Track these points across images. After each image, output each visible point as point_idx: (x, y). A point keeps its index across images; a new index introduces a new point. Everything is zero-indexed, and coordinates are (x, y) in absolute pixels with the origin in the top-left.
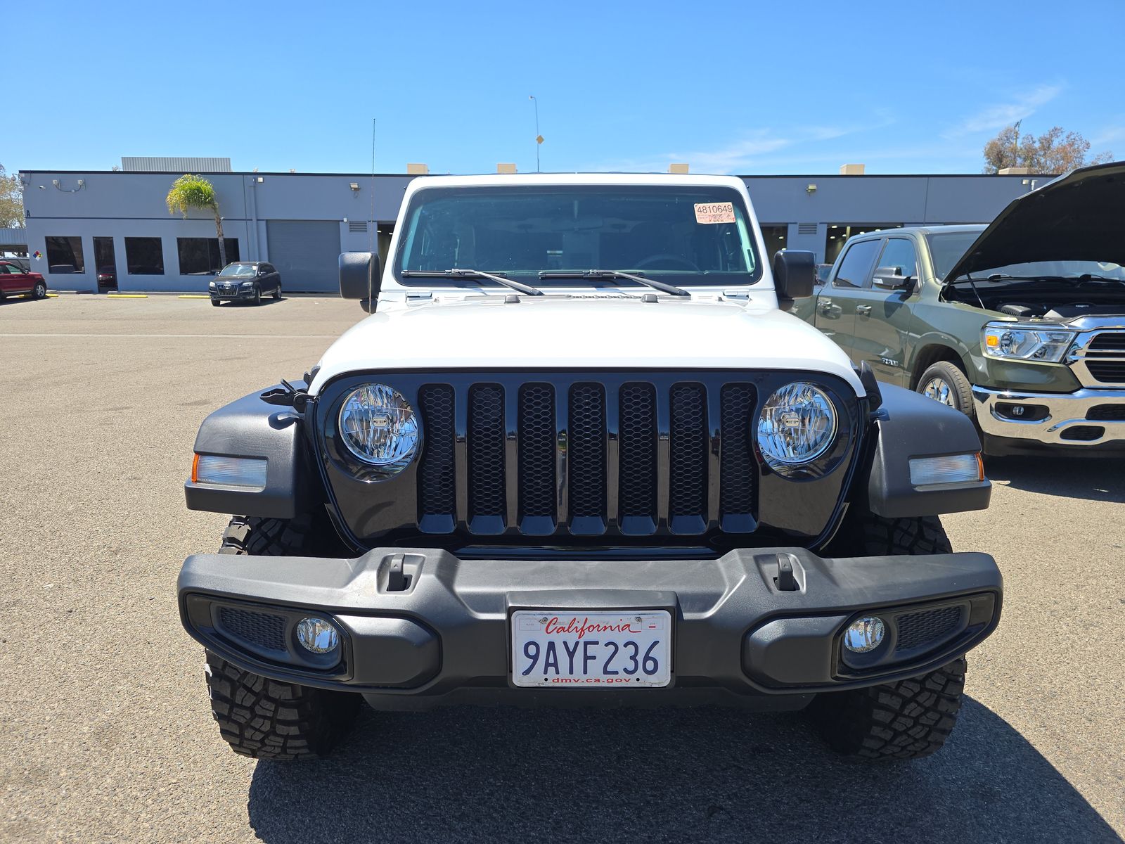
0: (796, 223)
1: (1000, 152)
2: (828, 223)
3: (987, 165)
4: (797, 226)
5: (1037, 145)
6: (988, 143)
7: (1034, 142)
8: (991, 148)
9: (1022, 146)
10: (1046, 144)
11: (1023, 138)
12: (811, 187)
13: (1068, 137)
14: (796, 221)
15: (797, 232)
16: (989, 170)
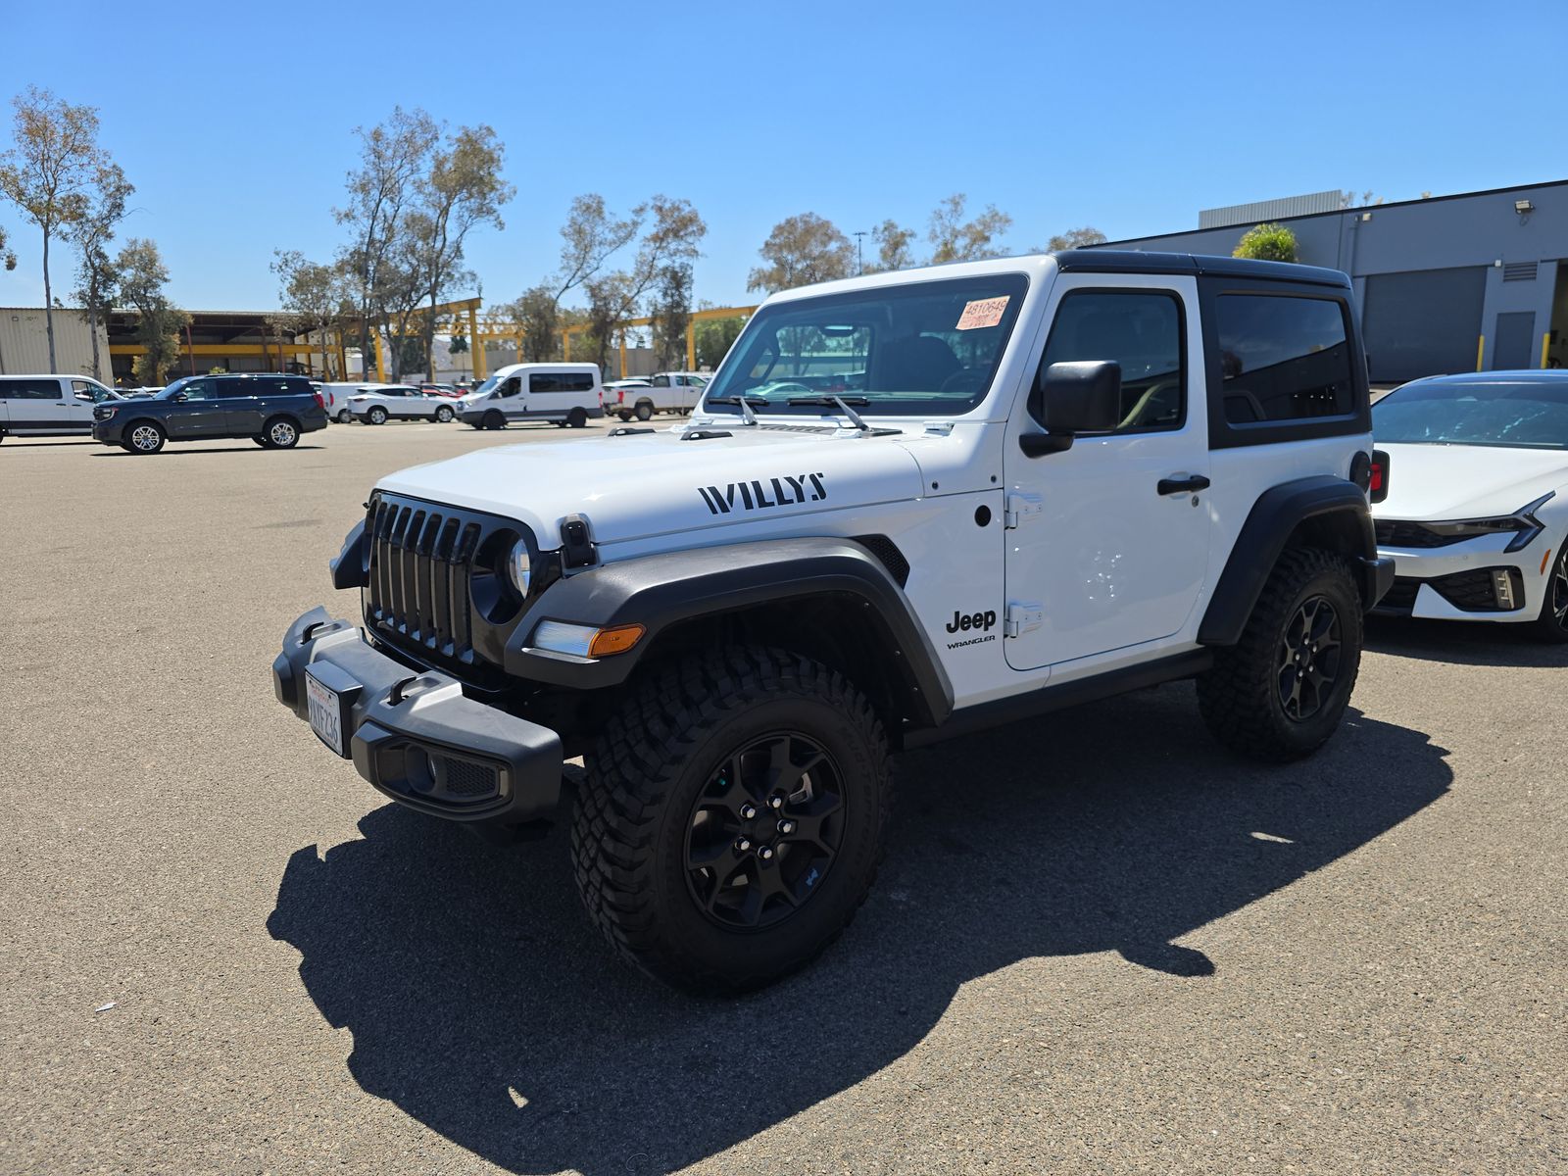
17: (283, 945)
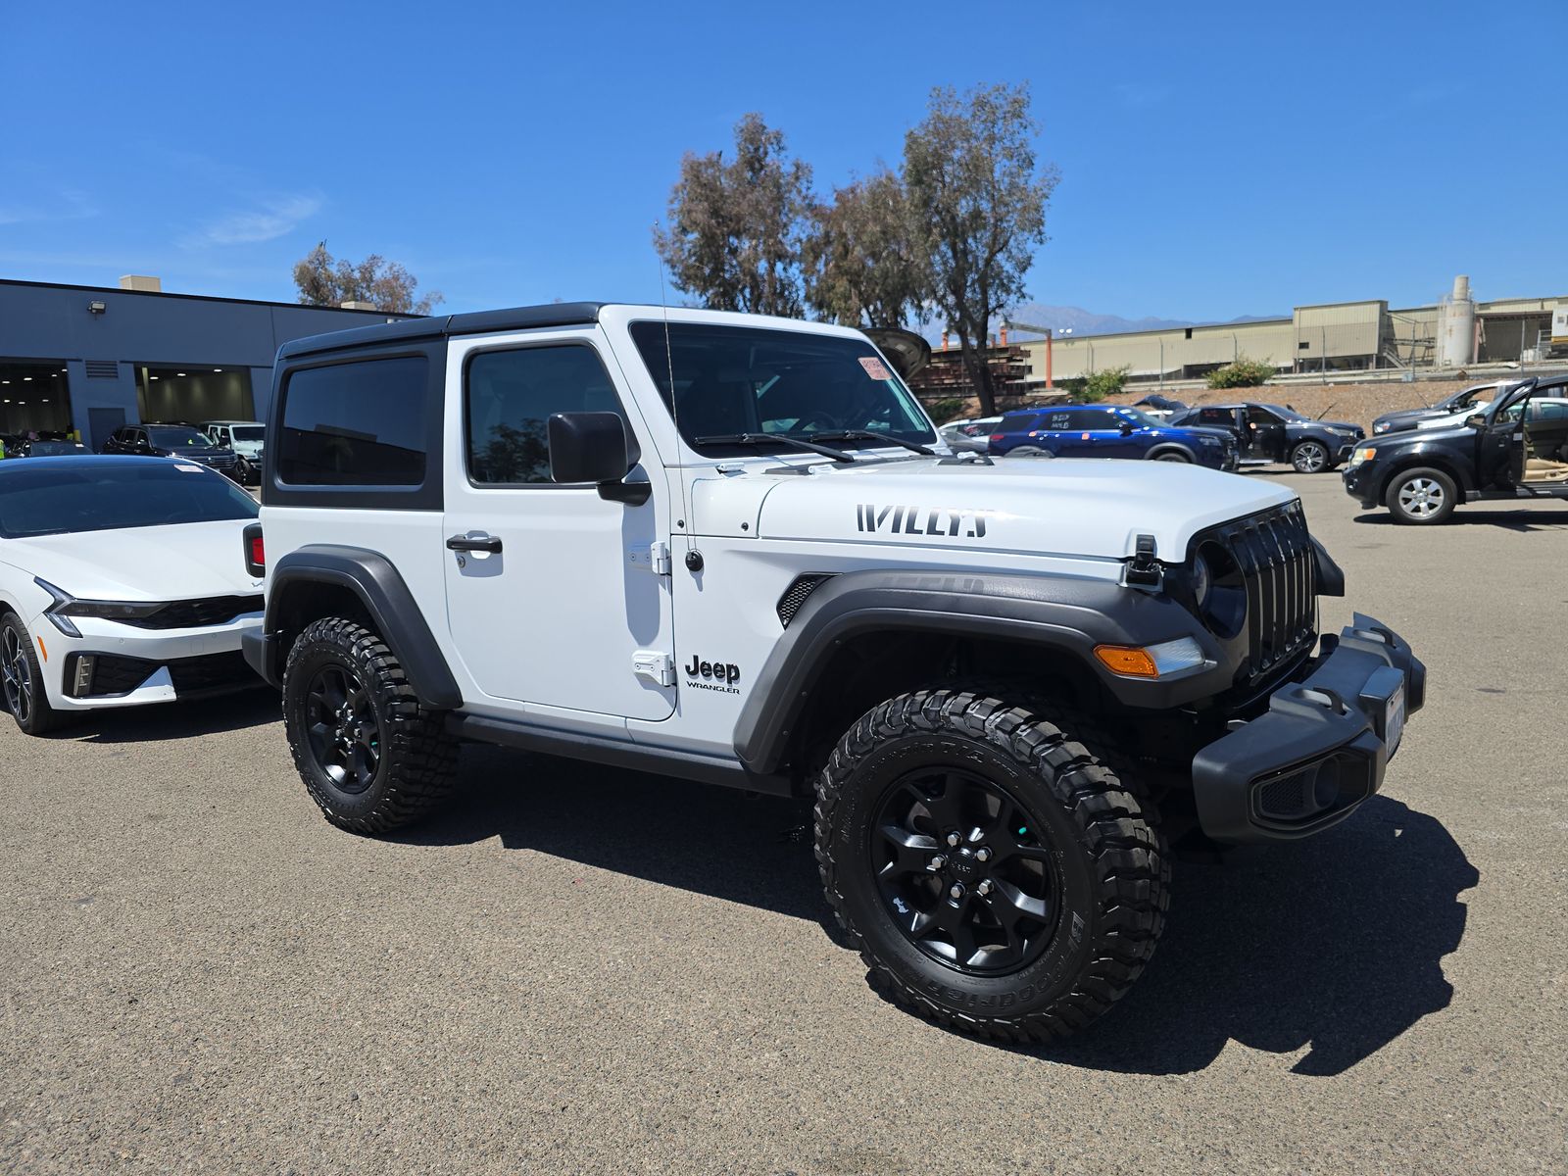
0: (80, 360)
1: (315, 278)
2: (134, 363)
3: (301, 294)
4: (82, 366)
5: (357, 275)
6: (297, 267)
7: (352, 271)
8: (301, 272)
9: (339, 274)
10: (367, 273)
11: (339, 264)
12: (97, 306)
13: (391, 268)
14: (80, 358)
15: (86, 375)
16: (305, 300)
17: (1449, 977)
